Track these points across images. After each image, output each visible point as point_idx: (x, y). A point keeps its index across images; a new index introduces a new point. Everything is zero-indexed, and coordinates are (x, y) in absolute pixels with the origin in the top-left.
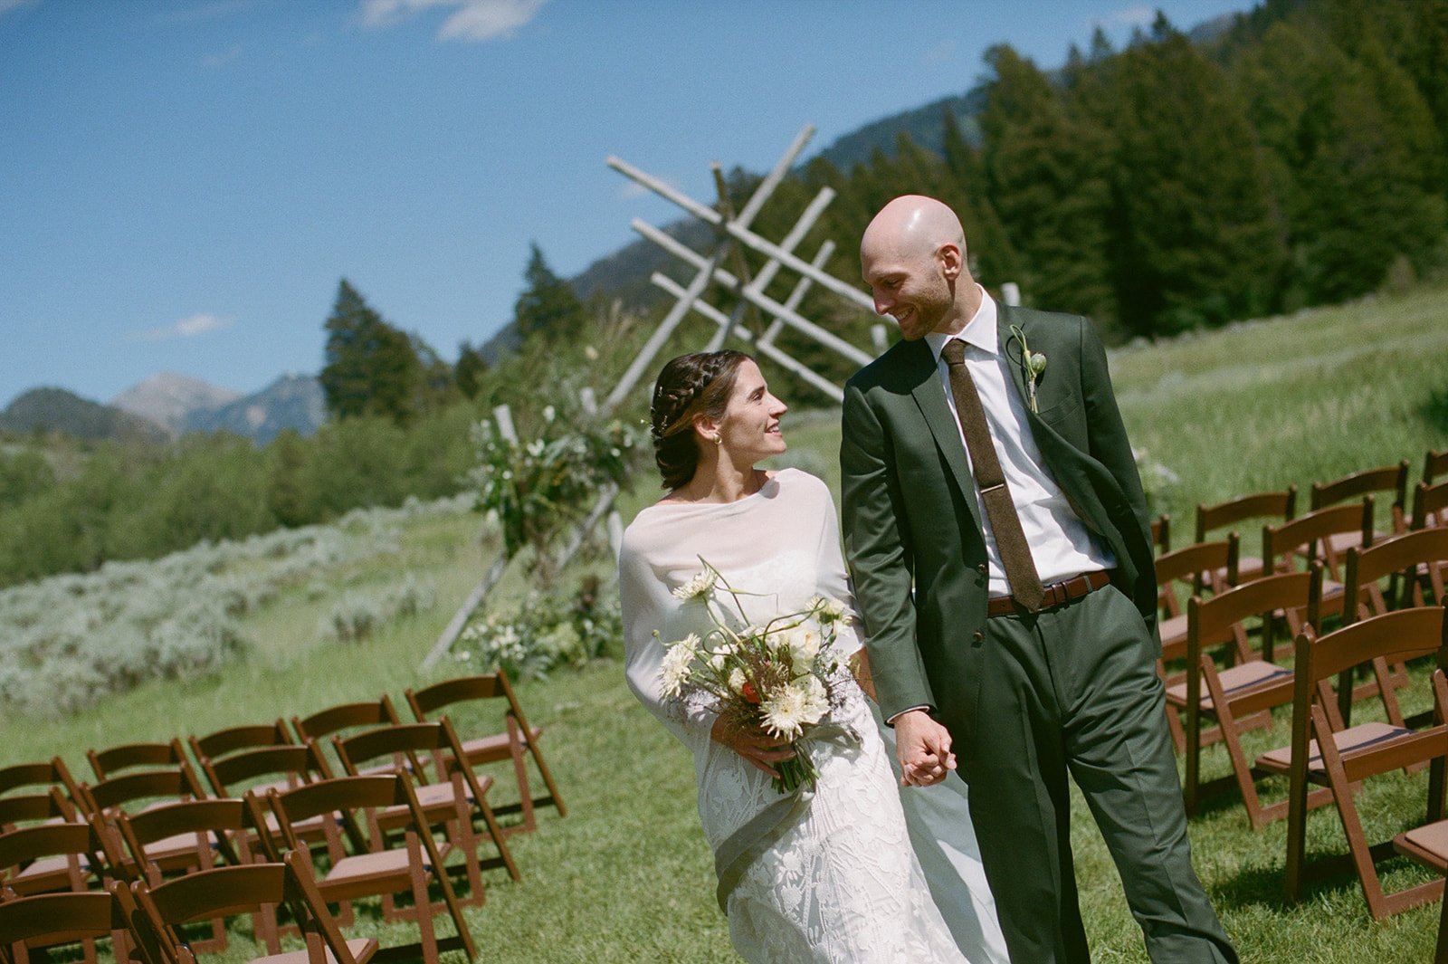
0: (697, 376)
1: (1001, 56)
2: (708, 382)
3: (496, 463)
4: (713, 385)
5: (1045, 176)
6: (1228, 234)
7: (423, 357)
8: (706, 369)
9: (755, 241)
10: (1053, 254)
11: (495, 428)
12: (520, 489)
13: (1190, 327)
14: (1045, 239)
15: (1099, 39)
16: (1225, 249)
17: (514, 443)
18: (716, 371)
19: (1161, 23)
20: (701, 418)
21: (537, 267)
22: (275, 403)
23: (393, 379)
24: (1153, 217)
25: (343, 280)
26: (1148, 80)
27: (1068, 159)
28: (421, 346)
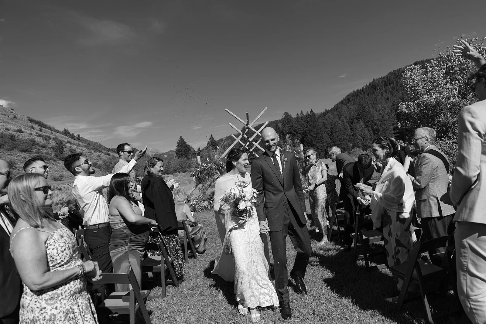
0: (235, 153)
1: (286, 114)
2: (237, 155)
3: (196, 167)
4: (238, 155)
7: (192, 150)
8: (237, 152)
9: (253, 129)
11: (197, 160)
12: (201, 173)
15: (302, 113)
17: (200, 164)
18: (239, 153)
19: (312, 111)
20: (234, 160)
22: (169, 154)
23: (187, 152)
24: (307, 141)
25: (181, 136)
26: (308, 120)
27: (295, 131)
28: (192, 148)
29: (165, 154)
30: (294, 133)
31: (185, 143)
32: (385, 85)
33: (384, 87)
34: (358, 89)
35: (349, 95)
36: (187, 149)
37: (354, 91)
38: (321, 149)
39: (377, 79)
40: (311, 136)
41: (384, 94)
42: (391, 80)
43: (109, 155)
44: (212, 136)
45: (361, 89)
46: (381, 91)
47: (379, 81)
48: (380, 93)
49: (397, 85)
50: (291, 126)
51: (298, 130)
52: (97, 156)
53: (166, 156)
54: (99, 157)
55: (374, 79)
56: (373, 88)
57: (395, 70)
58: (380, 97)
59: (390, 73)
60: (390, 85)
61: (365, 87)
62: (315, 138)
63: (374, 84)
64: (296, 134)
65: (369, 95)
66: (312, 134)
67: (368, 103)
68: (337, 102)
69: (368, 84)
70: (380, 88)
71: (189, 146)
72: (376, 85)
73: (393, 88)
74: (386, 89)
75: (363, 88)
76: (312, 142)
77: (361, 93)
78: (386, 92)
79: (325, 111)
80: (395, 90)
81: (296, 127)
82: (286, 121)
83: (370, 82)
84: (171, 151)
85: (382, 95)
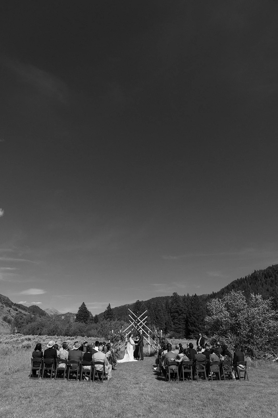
1: (175, 294)
5: (177, 312)
6: (200, 326)
7: (91, 316)
10: (177, 323)
13: (192, 339)
14: (176, 321)
16: (199, 328)
21: (109, 307)
22: (66, 316)
23: (86, 318)
24: (191, 321)
25: (84, 302)
26: (193, 302)
27: (181, 310)
28: (91, 314)
29: (63, 315)
30: (180, 312)
31: (85, 308)
32: (265, 277)
33: (265, 279)
34: (242, 278)
35: (233, 282)
36: (86, 314)
37: (238, 279)
38: (203, 331)
39: (258, 271)
40: (194, 317)
41: (265, 285)
42: (270, 273)
43: (17, 310)
44: (109, 305)
45: (244, 278)
46: (261, 282)
47: (260, 273)
48: (261, 283)
49: (276, 279)
50: (177, 306)
51: (183, 311)
52: (7, 311)
53: (63, 317)
54: (9, 311)
55: (255, 271)
56: (255, 279)
57: (273, 265)
58: (261, 287)
59: (270, 268)
60: (269, 277)
61: (247, 277)
62: (197, 319)
63: (255, 275)
64: (182, 314)
65: (252, 284)
66: (195, 316)
67: (250, 291)
68: (223, 287)
69: (250, 275)
70: (260, 280)
71: (89, 312)
72: (258, 276)
73: (272, 281)
74: (266, 281)
75: (246, 277)
76: (195, 323)
77: (244, 281)
78: (266, 284)
79: (212, 294)
80: (274, 283)
81: (182, 308)
82: (174, 300)
83: (252, 273)
84: (69, 313)
85: (263, 285)
